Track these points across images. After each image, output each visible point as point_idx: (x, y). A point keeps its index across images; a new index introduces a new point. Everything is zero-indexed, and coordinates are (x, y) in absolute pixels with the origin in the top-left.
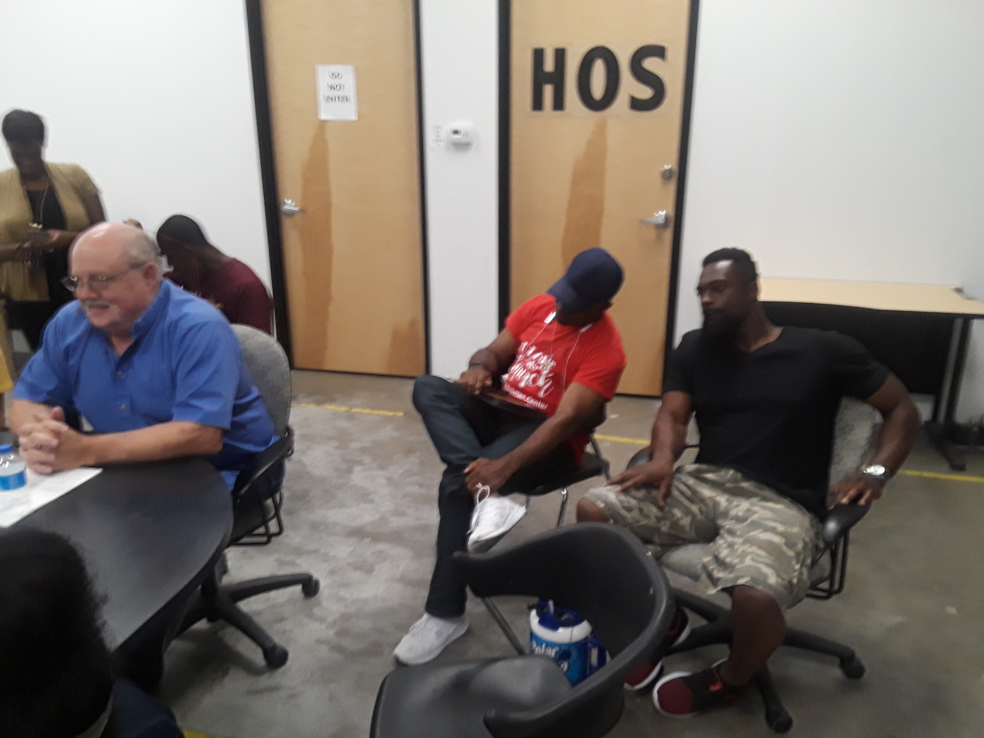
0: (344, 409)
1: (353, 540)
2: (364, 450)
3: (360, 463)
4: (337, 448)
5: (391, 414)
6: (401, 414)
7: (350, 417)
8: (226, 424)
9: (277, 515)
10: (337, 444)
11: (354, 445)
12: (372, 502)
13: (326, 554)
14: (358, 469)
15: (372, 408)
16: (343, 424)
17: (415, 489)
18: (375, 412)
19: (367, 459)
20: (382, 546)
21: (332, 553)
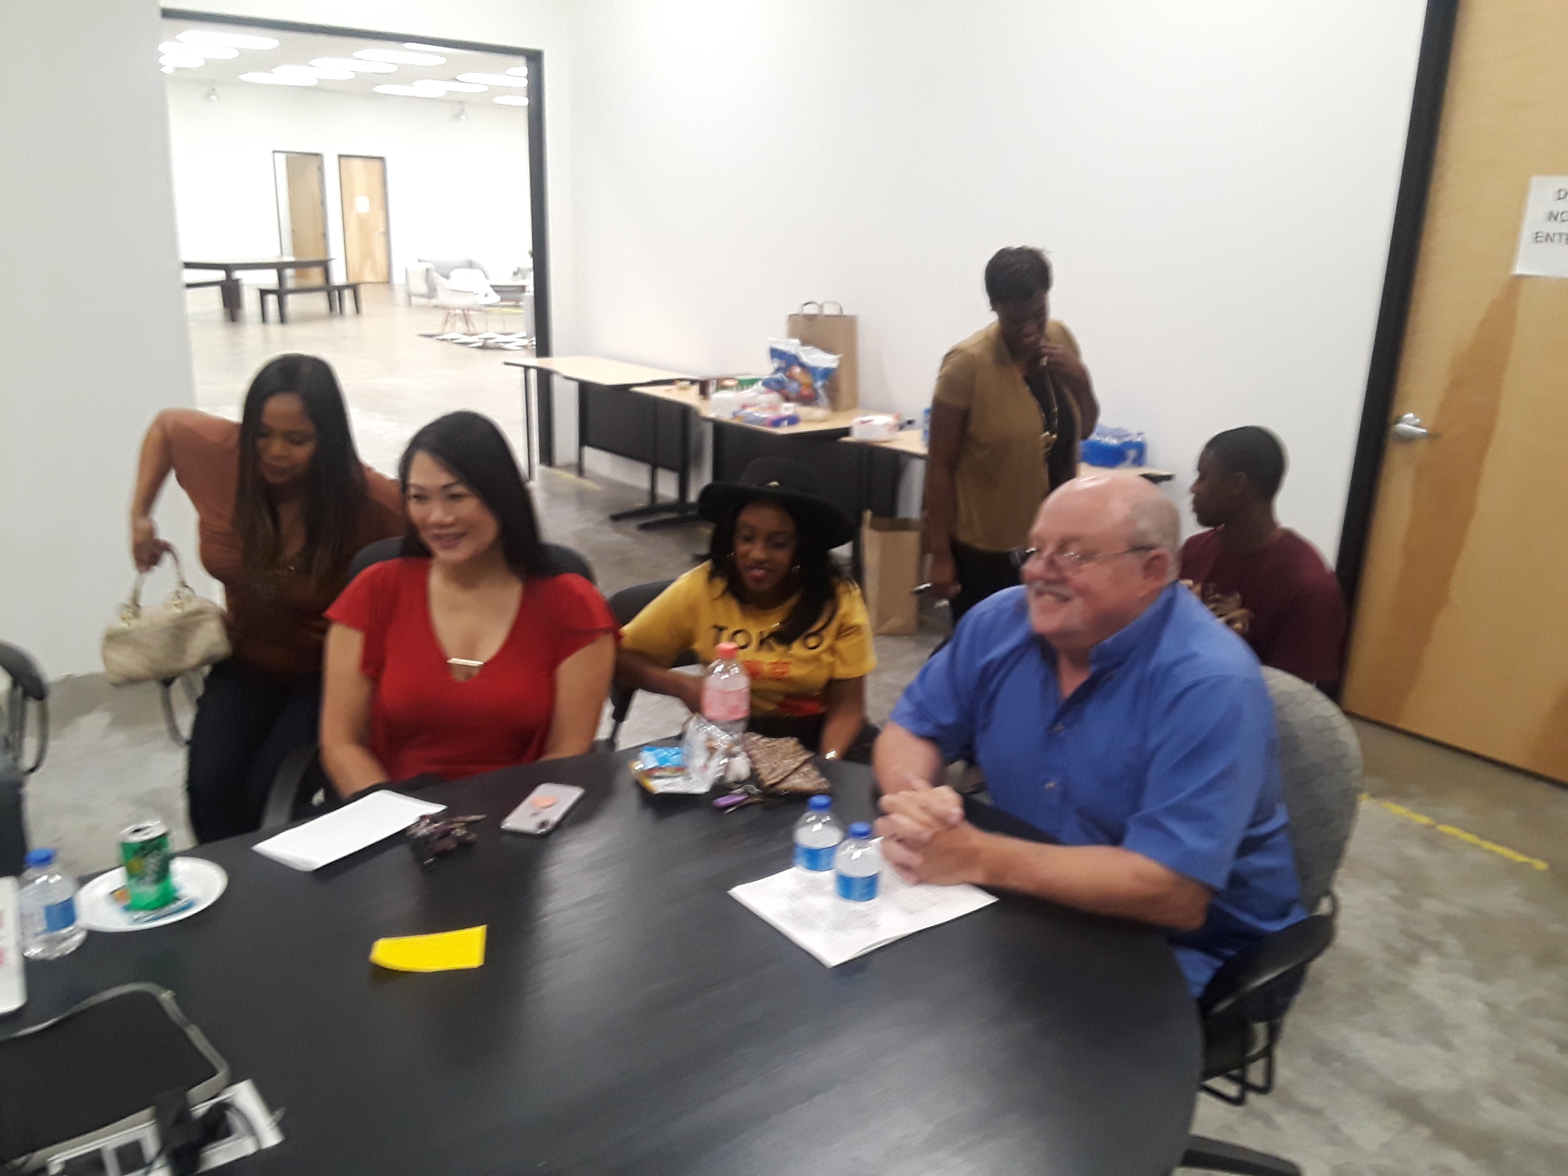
0: (1423, 820)
1: (1395, 1119)
2: (1449, 923)
3: (1436, 948)
4: (1396, 899)
5: (1521, 858)
6: (1541, 865)
7: (1432, 840)
8: (1219, 881)
9: (1268, 1053)
10: (1396, 892)
11: (1431, 905)
12: (1447, 1045)
13: (1335, 1128)
14: (1430, 960)
15: (1482, 836)
16: (1416, 851)
17: (1549, 1051)
18: (1488, 845)
19: (1452, 943)
20: (1454, 1159)
21: (1346, 1130)
